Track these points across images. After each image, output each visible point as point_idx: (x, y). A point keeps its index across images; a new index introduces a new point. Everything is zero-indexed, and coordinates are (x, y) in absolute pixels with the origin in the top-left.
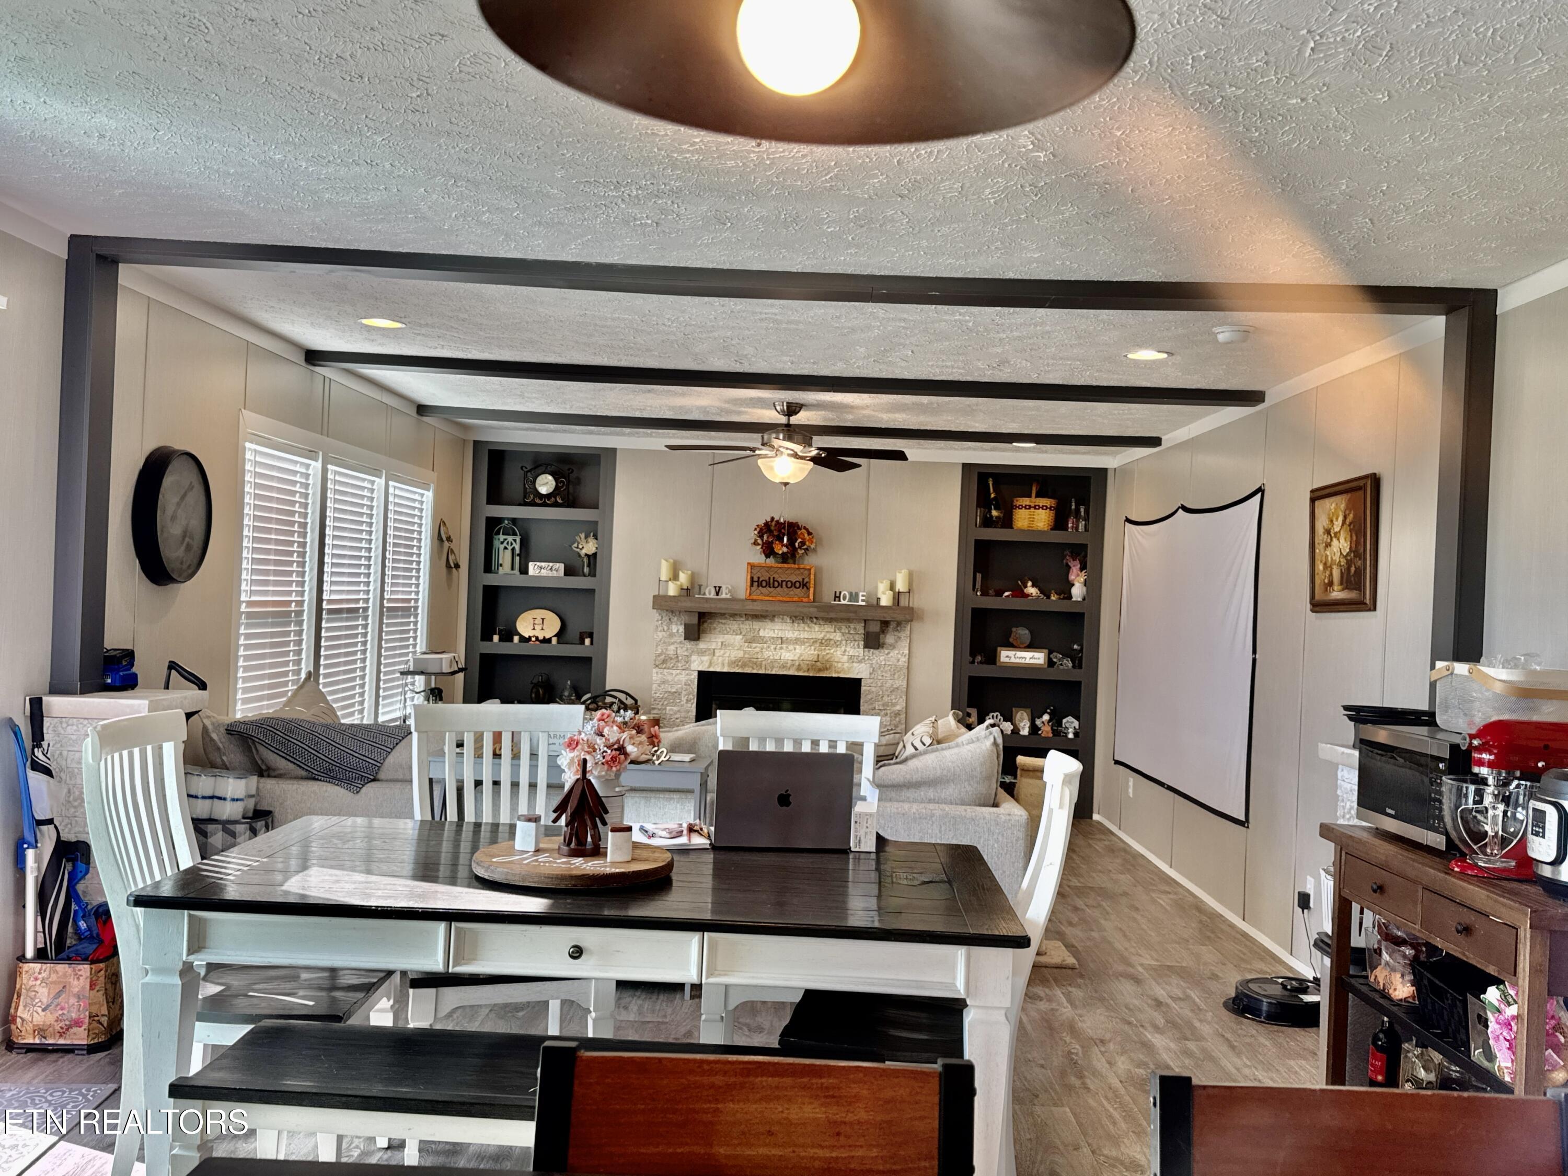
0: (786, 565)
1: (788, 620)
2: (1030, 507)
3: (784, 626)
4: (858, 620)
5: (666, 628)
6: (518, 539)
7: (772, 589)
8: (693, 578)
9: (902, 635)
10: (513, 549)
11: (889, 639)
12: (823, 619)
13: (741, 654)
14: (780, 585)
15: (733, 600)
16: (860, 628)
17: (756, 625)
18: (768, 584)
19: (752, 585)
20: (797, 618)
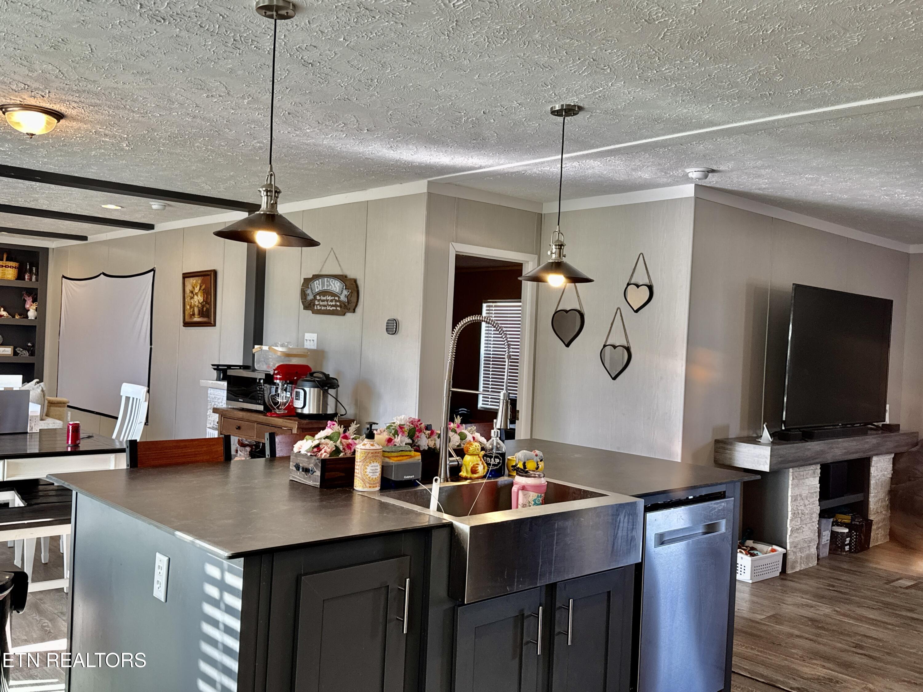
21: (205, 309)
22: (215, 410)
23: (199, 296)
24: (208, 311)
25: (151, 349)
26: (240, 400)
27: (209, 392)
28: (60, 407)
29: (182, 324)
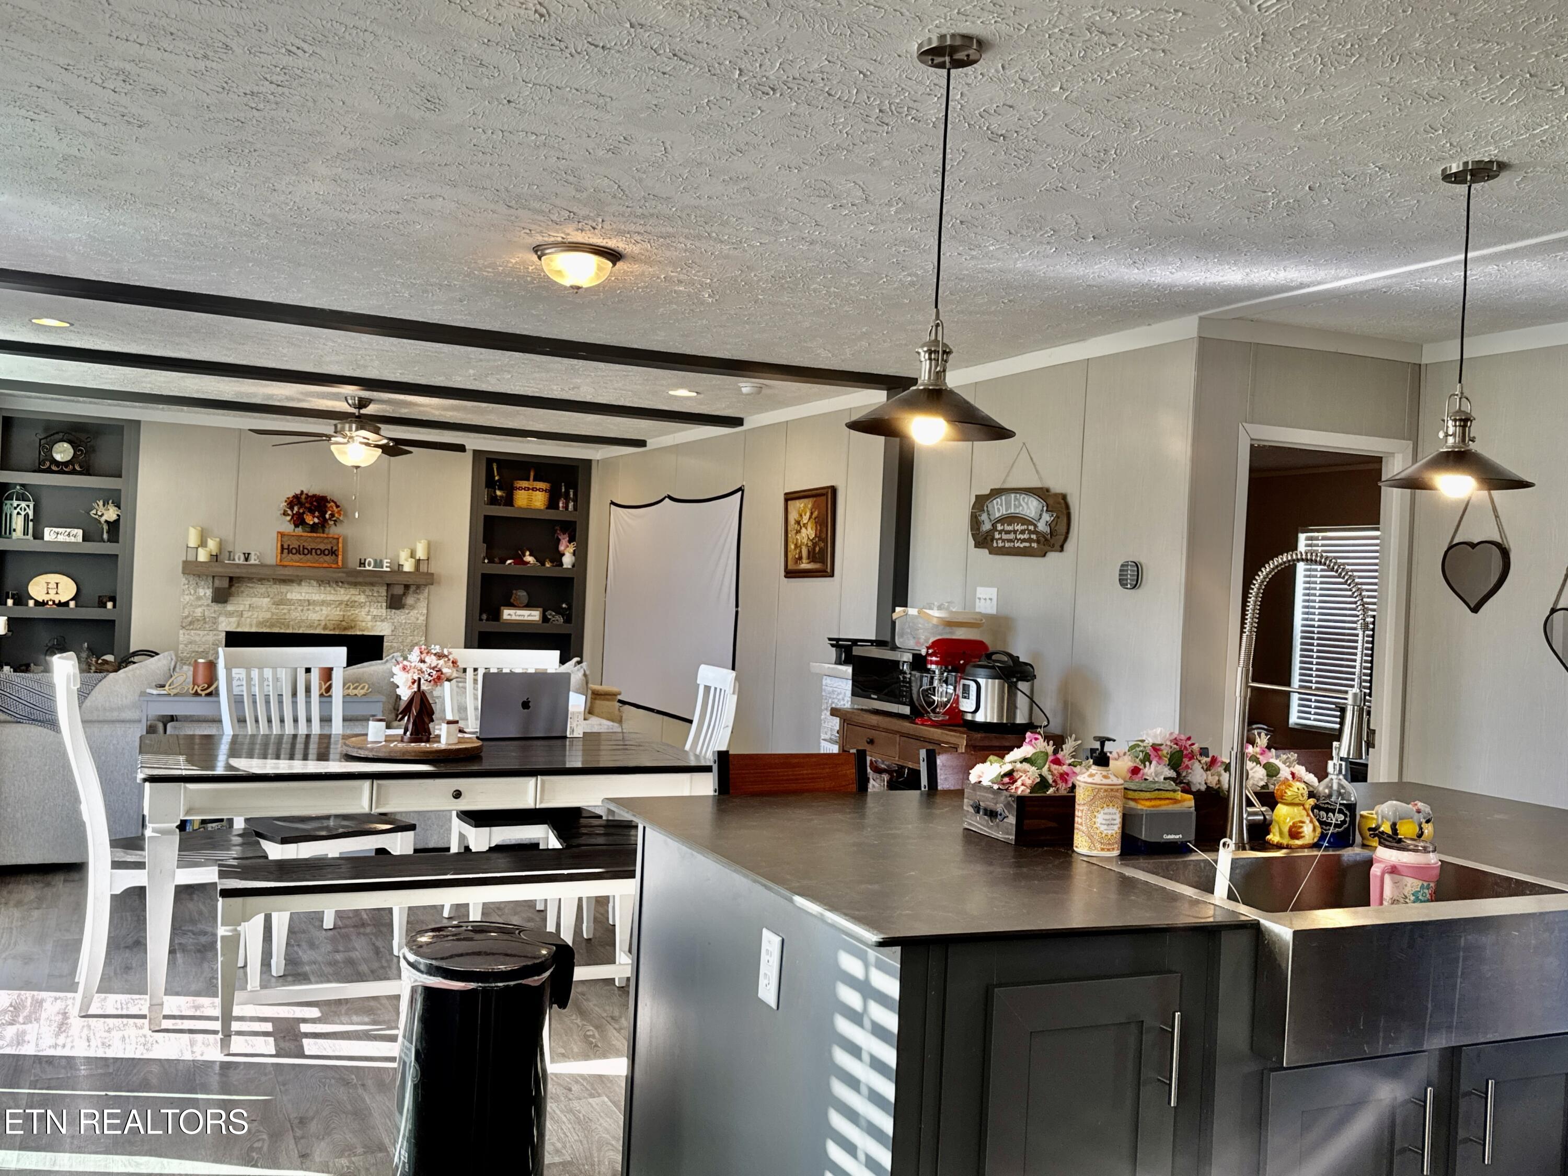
0: (315, 535)
1: (315, 583)
2: (529, 489)
3: (310, 590)
4: (381, 584)
5: (192, 592)
6: (32, 504)
7: (302, 556)
8: (221, 545)
9: (421, 597)
10: (27, 514)
11: (410, 600)
12: (349, 583)
13: (268, 615)
14: (310, 552)
15: (262, 566)
16: (383, 591)
17: (284, 588)
18: (298, 552)
19: (282, 552)
20: (323, 582)
21: (817, 549)
22: (835, 712)
23: (809, 529)
24: (823, 551)
25: (737, 613)
26: (873, 696)
27: (824, 682)
28: (608, 700)
29: (783, 573)
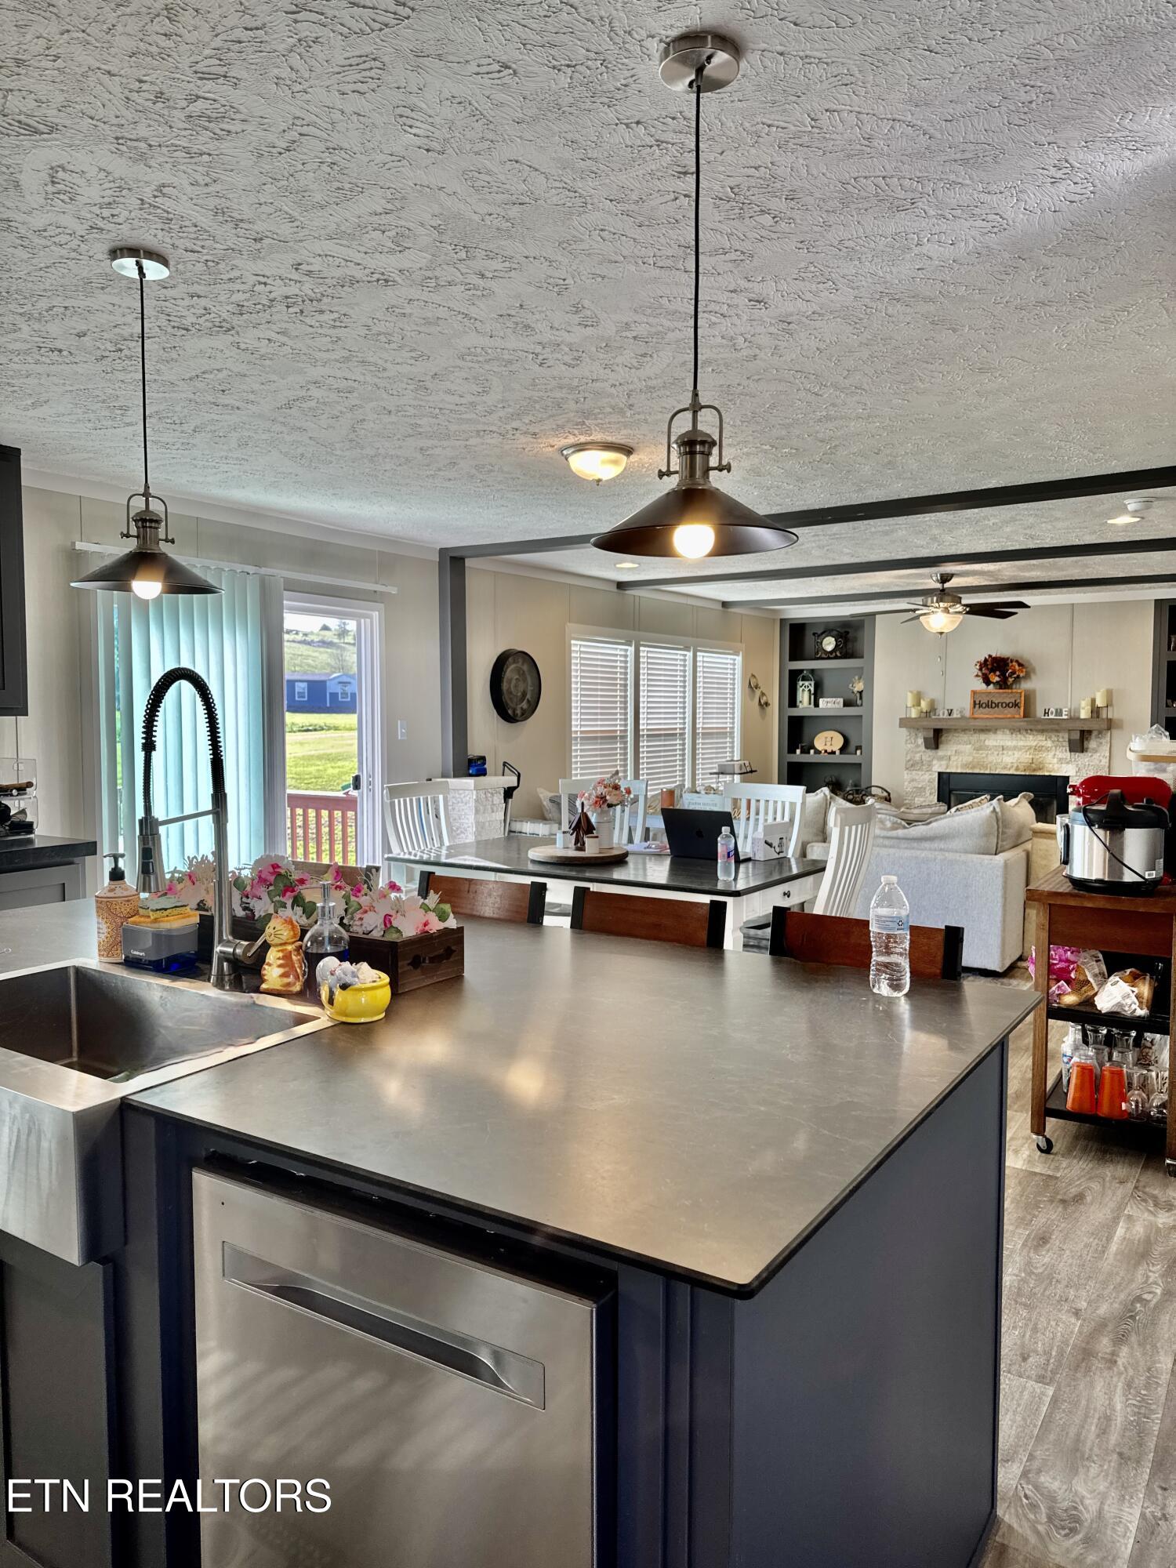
0: (1001, 691)
1: (1008, 732)
3: (1004, 737)
4: (1064, 730)
5: (911, 741)
6: (813, 683)
7: (990, 709)
8: (932, 704)
9: (1104, 741)
10: (810, 690)
11: (1092, 744)
12: (1036, 731)
13: (971, 759)
14: (997, 705)
15: (963, 718)
16: (1064, 737)
17: (983, 736)
18: (987, 706)
19: (974, 707)
20: (1015, 731)
